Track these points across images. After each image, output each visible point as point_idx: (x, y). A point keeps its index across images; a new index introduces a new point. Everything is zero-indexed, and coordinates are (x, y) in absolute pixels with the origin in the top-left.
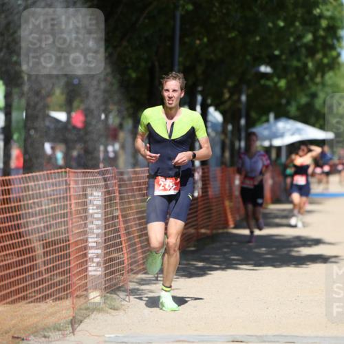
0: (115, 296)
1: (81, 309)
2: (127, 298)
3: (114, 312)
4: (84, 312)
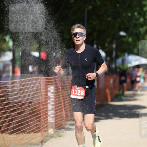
1: (45, 137)
2: (65, 132)
3: (59, 138)
4: (47, 138)
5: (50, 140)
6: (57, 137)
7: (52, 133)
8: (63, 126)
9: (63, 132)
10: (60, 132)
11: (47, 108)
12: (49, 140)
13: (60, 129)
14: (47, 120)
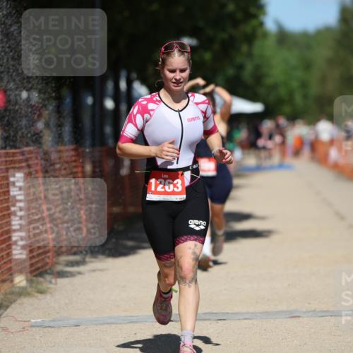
0: (41, 279)
1: (6, 294)
2: (53, 281)
3: (39, 296)
4: (10, 296)
5: (19, 301)
6: (36, 294)
7: (24, 283)
8: (48, 267)
9: (50, 282)
10: (41, 283)
11: (9, 224)
12: (15, 301)
13: (41, 275)
14: (9, 254)
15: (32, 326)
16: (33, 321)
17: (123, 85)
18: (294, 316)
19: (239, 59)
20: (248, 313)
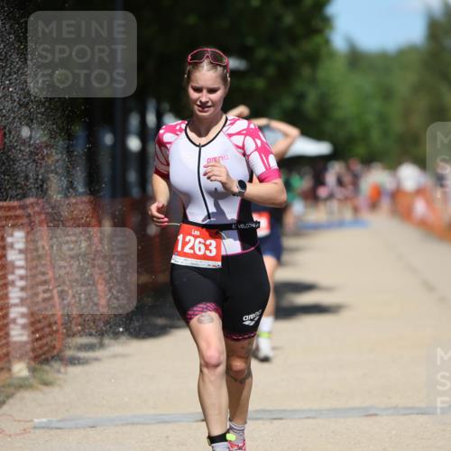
0: (46, 367)
2: (62, 370)
3: (46, 389)
4: (7, 390)
5: (18, 395)
6: (41, 387)
8: (55, 352)
9: (59, 371)
10: (47, 372)
11: (6, 296)
13: (47, 361)
14: (7, 335)
15: (35, 428)
16: (36, 420)
17: (151, 119)
18: (369, 413)
19: (299, 86)
20: (311, 410)
